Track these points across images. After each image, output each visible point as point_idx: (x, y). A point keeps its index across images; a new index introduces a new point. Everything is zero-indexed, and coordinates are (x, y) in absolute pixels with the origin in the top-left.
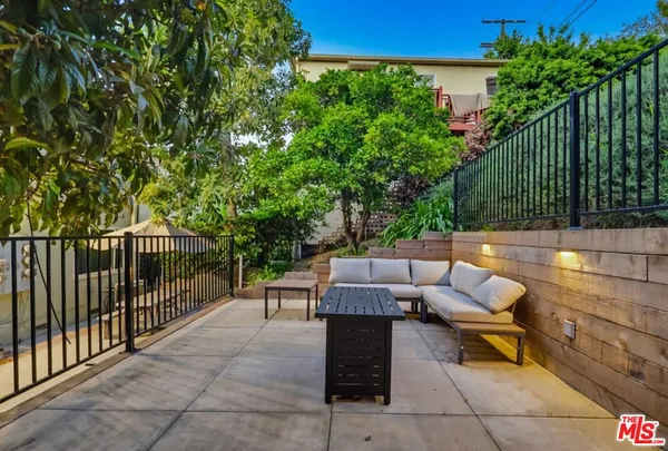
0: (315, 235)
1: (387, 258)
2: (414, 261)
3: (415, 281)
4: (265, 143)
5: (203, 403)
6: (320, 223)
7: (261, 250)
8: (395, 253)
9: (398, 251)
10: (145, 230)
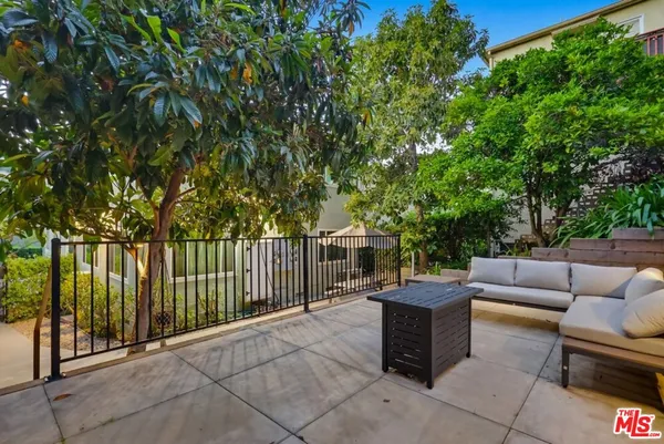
0: (511, 233)
1: (557, 260)
2: (573, 265)
4: (450, 147)
5: (317, 348)
6: (515, 220)
7: (435, 248)
8: (567, 254)
9: (570, 252)
10: (351, 231)
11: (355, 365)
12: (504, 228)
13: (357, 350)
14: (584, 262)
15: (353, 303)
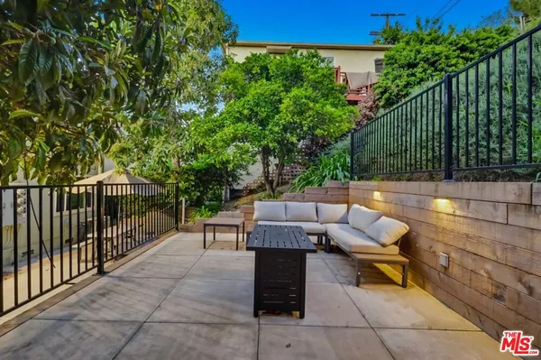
0: (240, 182)
1: (298, 201)
2: (319, 204)
3: (321, 219)
4: (202, 110)
5: (159, 315)
6: (244, 173)
7: (199, 194)
8: (304, 197)
9: (306, 195)
10: (109, 178)
11: (225, 321)
12: (235, 178)
13: (210, 304)
14: (325, 202)
15: (150, 252)
